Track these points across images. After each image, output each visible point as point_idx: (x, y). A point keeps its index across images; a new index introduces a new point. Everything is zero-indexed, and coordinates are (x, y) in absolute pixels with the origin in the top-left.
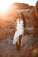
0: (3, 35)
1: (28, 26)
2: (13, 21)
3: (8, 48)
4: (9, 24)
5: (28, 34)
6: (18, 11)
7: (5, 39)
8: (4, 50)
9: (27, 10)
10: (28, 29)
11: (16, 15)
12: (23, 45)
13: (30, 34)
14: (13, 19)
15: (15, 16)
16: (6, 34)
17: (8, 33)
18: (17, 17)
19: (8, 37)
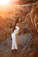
0: (3, 36)
2: (13, 19)
3: (7, 51)
4: (9, 22)
5: (28, 32)
6: (19, 6)
7: (4, 40)
8: (3, 53)
11: (16, 11)
12: (22, 47)
13: (30, 32)
14: (13, 17)
15: (15, 13)
16: (6, 35)
17: (7, 34)
18: (17, 14)
19: (7, 37)
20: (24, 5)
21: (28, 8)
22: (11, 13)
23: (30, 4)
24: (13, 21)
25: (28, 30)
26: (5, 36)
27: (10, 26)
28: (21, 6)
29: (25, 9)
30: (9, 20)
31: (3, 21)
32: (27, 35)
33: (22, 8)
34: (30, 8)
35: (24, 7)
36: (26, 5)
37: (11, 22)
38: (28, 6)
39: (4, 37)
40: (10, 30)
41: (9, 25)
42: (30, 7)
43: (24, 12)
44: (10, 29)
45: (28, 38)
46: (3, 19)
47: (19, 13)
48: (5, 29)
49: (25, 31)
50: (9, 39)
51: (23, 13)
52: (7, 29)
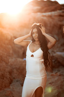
7: (6, 87)
9: (56, 12)
10: (61, 56)
16: (11, 73)
17: (15, 70)
19: (14, 78)
23: (61, 11)
25: (59, 62)
29: (51, 20)
31: (7, 42)
32: (59, 73)
33: (45, 18)
34: (62, 18)
35: (50, 16)
39: (6, 78)
41: (20, 50)
43: (49, 25)
44: (21, 60)
46: (7, 39)
48: (10, 60)
49: (53, 63)
50: (18, 83)
51: (48, 28)
52: (13, 60)
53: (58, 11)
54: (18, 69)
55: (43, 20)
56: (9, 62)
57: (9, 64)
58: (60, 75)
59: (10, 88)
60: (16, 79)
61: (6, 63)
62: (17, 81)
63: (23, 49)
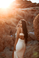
1: (31, 28)
2: (13, 23)
4: (8, 27)
5: (31, 40)
9: (30, 8)
10: (32, 34)
11: (17, 15)
13: (34, 40)
14: (14, 21)
15: (16, 17)
16: (4, 43)
17: (6, 42)
18: (18, 18)
19: (6, 46)
20: (26, 9)
21: (30, 12)
22: (11, 16)
23: (33, 8)
24: (13, 26)
25: (31, 38)
26: (2, 45)
27: (10, 32)
28: (23, 9)
29: (27, 13)
30: (8, 25)
32: (30, 44)
33: (23, 12)
34: (33, 12)
35: (26, 11)
36: (28, 9)
37: (11, 27)
38: (30, 10)
40: (9, 37)
41: (9, 30)
42: (32, 10)
43: (26, 16)
45: (32, 48)
46: (1, 24)
47: (20, 17)
48: (3, 36)
50: (8, 49)
51: (25, 18)
53: (31, 8)
54: (7, 41)
55: (22, 13)
56: (3, 37)
57: (3, 38)
58: (31, 45)
59: (3, 52)
60: (7, 47)
61: (1, 38)
62: (7, 48)
63: (10, 30)
